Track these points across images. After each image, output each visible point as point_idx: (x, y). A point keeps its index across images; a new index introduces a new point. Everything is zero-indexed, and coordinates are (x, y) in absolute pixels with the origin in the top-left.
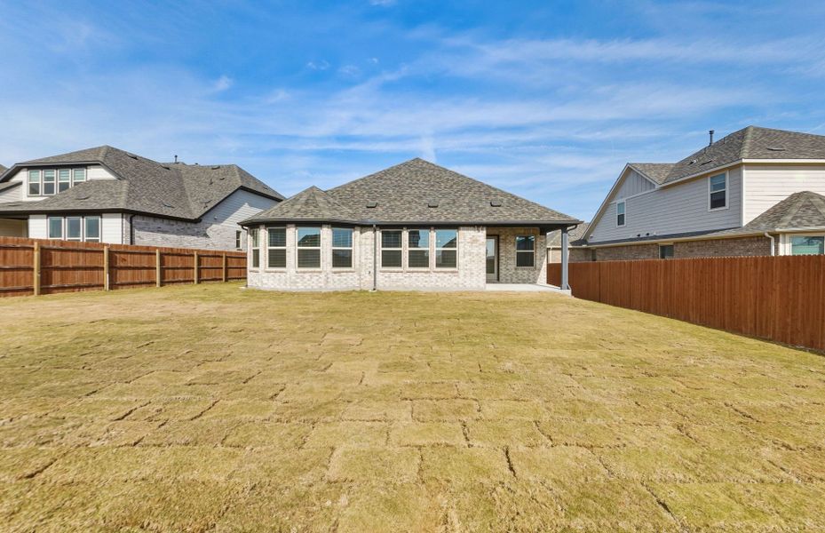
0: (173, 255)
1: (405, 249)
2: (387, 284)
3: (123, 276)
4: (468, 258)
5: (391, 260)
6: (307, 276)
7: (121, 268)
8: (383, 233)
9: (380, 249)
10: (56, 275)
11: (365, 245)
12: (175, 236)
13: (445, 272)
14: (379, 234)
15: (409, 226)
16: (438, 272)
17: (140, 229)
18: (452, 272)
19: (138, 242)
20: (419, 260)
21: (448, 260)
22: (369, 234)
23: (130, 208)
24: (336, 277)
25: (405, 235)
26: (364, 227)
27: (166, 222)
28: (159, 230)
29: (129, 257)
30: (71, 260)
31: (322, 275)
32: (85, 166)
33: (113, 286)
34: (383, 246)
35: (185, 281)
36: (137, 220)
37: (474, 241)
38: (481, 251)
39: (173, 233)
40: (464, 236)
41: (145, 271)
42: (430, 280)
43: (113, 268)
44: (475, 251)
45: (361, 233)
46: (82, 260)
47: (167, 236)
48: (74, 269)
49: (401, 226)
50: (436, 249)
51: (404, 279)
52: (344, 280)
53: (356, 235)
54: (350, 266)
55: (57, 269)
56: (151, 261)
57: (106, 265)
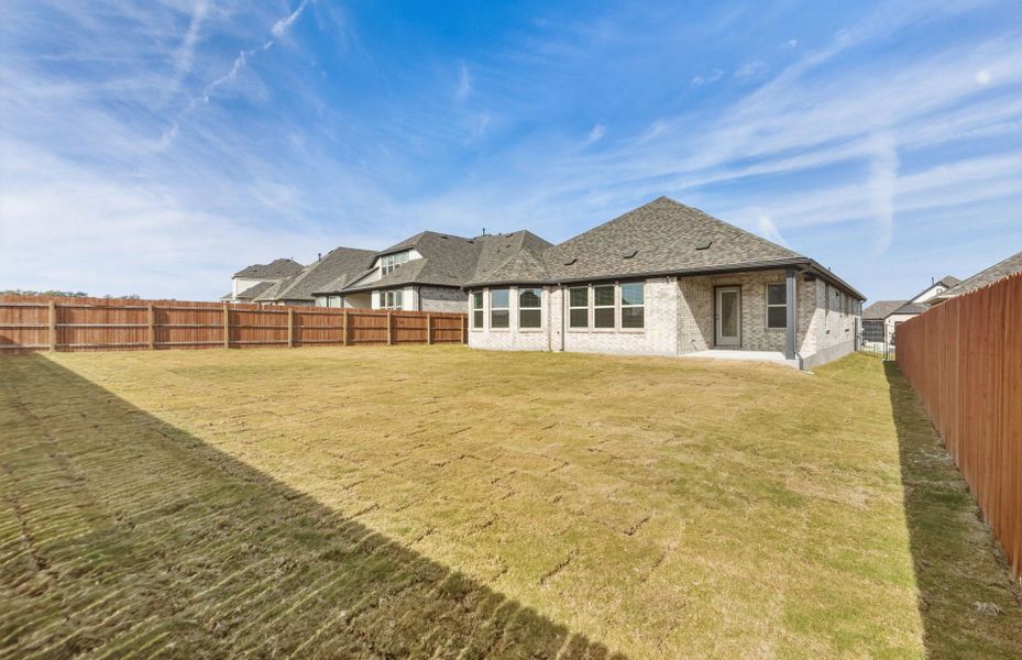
0: (442, 318)
1: (591, 307)
2: (574, 346)
3: (402, 335)
4: (656, 316)
5: (578, 320)
6: (498, 335)
7: (400, 329)
8: (596, 290)
9: (568, 308)
10: (357, 332)
11: (554, 305)
12: (455, 303)
13: (631, 333)
14: (567, 293)
15: (594, 282)
16: (623, 333)
17: (428, 298)
18: (639, 333)
19: (425, 309)
20: (605, 320)
21: (634, 319)
22: (558, 293)
23: (418, 281)
24: (523, 336)
25: (591, 292)
26: (552, 286)
27: (447, 290)
28: (442, 298)
29: (406, 320)
30: (366, 322)
31: (510, 335)
32: (407, 250)
33: (394, 342)
34: (572, 305)
35: (452, 341)
36: (424, 291)
37: (663, 295)
38: (672, 307)
39: (454, 300)
40: (652, 289)
41: (418, 332)
42: (614, 342)
43: (394, 329)
44: (664, 307)
45: (551, 292)
46: (373, 323)
47: (449, 302)
48: (368, 329)
49: (586, 282)
50: (622, 306)
51: (590, 341)
52: (532, 340)
53: (544, 295)
54: (540, 326)
55: (357, 328)
56: (423, 323)
57: (388, 327)
